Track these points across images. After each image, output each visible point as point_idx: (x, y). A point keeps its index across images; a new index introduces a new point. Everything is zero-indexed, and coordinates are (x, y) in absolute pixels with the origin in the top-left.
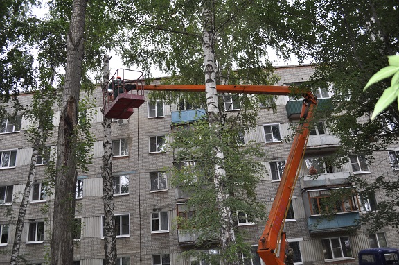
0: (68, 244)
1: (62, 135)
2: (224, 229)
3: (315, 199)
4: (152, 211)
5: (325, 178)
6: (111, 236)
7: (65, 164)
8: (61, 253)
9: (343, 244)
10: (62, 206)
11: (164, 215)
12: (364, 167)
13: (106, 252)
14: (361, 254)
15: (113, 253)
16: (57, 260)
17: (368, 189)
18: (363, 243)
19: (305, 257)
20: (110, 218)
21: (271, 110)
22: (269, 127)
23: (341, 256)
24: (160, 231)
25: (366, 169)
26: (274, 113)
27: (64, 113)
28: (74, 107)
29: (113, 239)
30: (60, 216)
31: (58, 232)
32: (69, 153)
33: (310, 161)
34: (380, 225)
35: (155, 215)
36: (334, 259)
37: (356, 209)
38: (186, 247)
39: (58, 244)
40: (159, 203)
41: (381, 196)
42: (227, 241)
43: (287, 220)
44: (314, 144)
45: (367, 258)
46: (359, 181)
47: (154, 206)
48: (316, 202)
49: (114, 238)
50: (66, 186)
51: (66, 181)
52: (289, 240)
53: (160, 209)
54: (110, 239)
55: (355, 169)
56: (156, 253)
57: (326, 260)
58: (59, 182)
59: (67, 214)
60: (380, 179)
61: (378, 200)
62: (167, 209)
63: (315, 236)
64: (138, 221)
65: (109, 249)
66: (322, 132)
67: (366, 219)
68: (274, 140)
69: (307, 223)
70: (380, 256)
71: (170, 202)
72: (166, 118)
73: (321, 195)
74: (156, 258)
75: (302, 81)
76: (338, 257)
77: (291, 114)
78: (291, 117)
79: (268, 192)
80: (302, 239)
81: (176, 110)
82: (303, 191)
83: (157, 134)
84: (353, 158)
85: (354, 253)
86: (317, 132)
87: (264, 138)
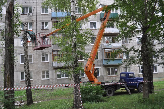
0: (12, 65)
1: (7, 19)
4: (42, 53)
5: (112, 45)
7: (9, 32)
8: (9, 69)
9: (115, 70)
10: (9, 50)
11: (47, 55)
13: (25, 69)
14: (121, 74)
15: (28, 69)
16: (7, 71)
17: (128, 51)
18: (122, 70)
19: (101, 74)
20: (27, 56)
21: (94, 15)
22: (92, 23)
24: (45, 62)
25: (127, 43)
26: (95, 17)
27: (8, 10)
28: (12, 7)
30: (8, 54)
31: (7, 60)
32: (11, 28)
33: (106, 38)
34: (130, 64)
35: (43, 55)
36: (111, 75)
37: (121, 58)
38: (56, 68)
39: (7, 65)
40: (45, 50)
43: (95, 60)
44: (109, 31)
45: (123, 75)
46: (125, 48)
48: (107, 54)
50: (10, 42)
51: (10, 40)
53: (45, 53)
54: (27, 64)
55: (123, 43)
56: (43, 70)
57: (108, 75)
60: (132, 48)
62: (48, 53)
63: (105, 66)
64: (36, 57)
66: (113, 27)
68: (94, 28)
69: (103, 62)
70: (127, 75)
71: (50, 50)
72: (49, 15)
73: (109, 51)
74: (43, 72)
75: (108, 4)
76: (113, 74)
77: (102, 18)
78: (101, 19)
79: (89, 49)
80: (100, 67)
81: (54, 11)
82: (103, 49)
83: (45, 21)
84: (123, 38)
85: (118, 73)
86: (111, 27)
87: (90, 27)
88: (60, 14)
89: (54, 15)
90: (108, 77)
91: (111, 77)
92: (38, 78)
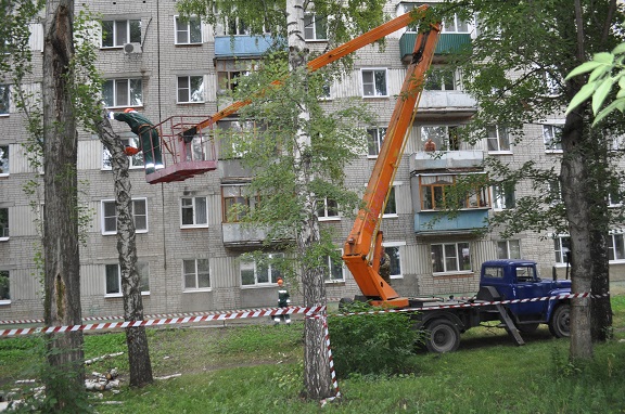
0: (71, 240)
1: (50, 70)
2: (305, 223)
3: (428, 188)
4: (182, 194)
5: (452, 157)
6: (128, 230)
7: (59, 118)
8: (62, 253)
9: (460, 252)
10: (58, 184)
11: (201, 202)
12: (505, 145)
13: (121, 254)
14: (485, 266)
15: (132, 255)
16: (56, 263)
17: (510, 178)
18: (487, 252)
19: (406, 267)
20: (125, 203)
21: (376, 45)
22: (370, 73)
23: (456, 269)
24: (195, 226)
25: (507, 148)
26: (381, 51)
27: (51, 33)
28: (67, 24)
30: (56, 199)
31: (53, 222)
32: (63, 101)
33: (426, 130)
34: (517, 228)
35: (186, 201)
36: (446, 273)
37: (485, 205)
38: (235, 250)
39: (55, 241)
40: (193, 182)
41: (524, 189)
42: (308, 240)
43: (385, 216)
44: (436, 105)
45: (492, 272)
46: (499, 166)
47: (186, 188)
48: (429, 192)
49: (132, 234)
50: (62, 153)
51: (61, 146)
52: (386, 244)
53: (194, 193)
54: (126, 235)
55: (491, 147)
56: (189, 257)
57: (435, 274)
58: (49, 147)
59: (66, 196)
60: (528, 166)
61: (518, 195)
62: (206, 193)
63: (422, 239)
64: (160, 210)
65: (125, 249)
66: (450, 87)
67: (500, 218)
68: (377, 95)
69: (413, 222)
70: (509, 271)
71: (210, 182)
72: (205, 47)
73: (437, 182)
74: (189, 265)
76: (452, 270)
77: (406, 55)
78: (406, 59)
79: (360, 173)
80: (403, 243)
81: (222, 35)
82: (412, 175)
83: (189, 72)
84: (491, 129)
85: (475, 265)
86: (443, 87)
87: (362, 90)
88: (246, 44)
89: (223, 48)
90: (436, 282)
91: (447, 280)
92: (169, 288)
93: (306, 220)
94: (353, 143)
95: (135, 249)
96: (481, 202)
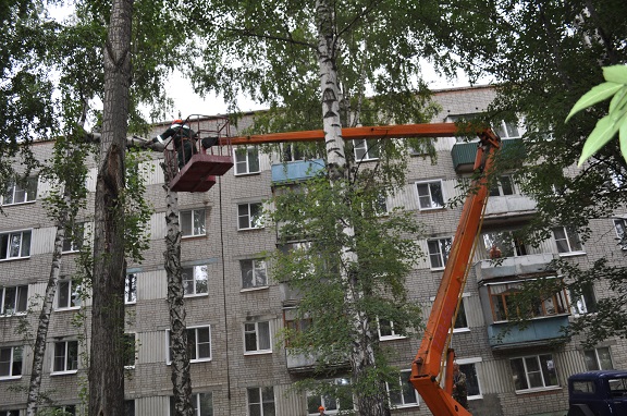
0: (116, 374)
1: (102, 204)
2: (357, 345)
3: (499, 297)
4: (244, 320)
5: (514, 263)
6: (182, 360)
7: (107, 250)
8: (106, 388)
9: (544, 365)
10: (104, 315)
11: (264, 326)
12: (576, 245)
13: (175, 385)
14: (573, 380)
15: (186, 386)
16: (100, 399)
17: (581, 279)
18: (574, 363)
19: (486, 385)
20: (179, 332)
21: (428, 158)
22: (425, 185)
23: (541, 385)
24: (258, 352)
25: (579, 248)
26: (433, 163)
27: (103, 170)
28: (119, 161)
29: (185, 365)
30: (102, 331)
31: (99, 355)
32: (113, 234)
33: (491, 238)
34: (601, 335)
35: (250, 327)
36: (530, 390)
37: (564, 311)
39: (99, 375)
40: (255, 307)
41: (603, 290)
42: (362, 364)
43: (455, 331)
44: (496, 211)
45: (582, 387)
46: (567, 268)
47: (248, 313)
48: (501, 302)
49: (186, 363)
50: (109, 284)
51: (109, 277)
52: (459, 362)
53: (256, 317)
54: (180, 365)
55: (561, 248)
56: (252, 385)
57: (518, 392)
58: (98, 279)
59: (112, 327)
60: (600, 264)
61: (598, 296)
62: (268, 317)
63: (499, 354)
64: (223, 337)
65: (179, 380)
66: (508, 192)
67: (578, 326)
68: (434, 206)
69: (486, 335)
70: (601, 383)
71: (272, 305)
72: (263, 176)
73: (508, 291)
74: (253, 393)
75: (476, 111)
76: (537, 386)
77: (459, 165)
78: (460, 169)
79: (425, 287)
80: (479, 359)
81: (278, 162)
82: (480, 285)
83: (249, 200)
84: (558, 231)
85: (562, 379)
86: (501, 192)
87: (418, 202)
88: (299, 169)
89: (279, 175)
90: (521, 401)
91: (533, 399)
93: (357, 341)
94: (402, 256)
95: (190, 380)
96: (559, 307)
